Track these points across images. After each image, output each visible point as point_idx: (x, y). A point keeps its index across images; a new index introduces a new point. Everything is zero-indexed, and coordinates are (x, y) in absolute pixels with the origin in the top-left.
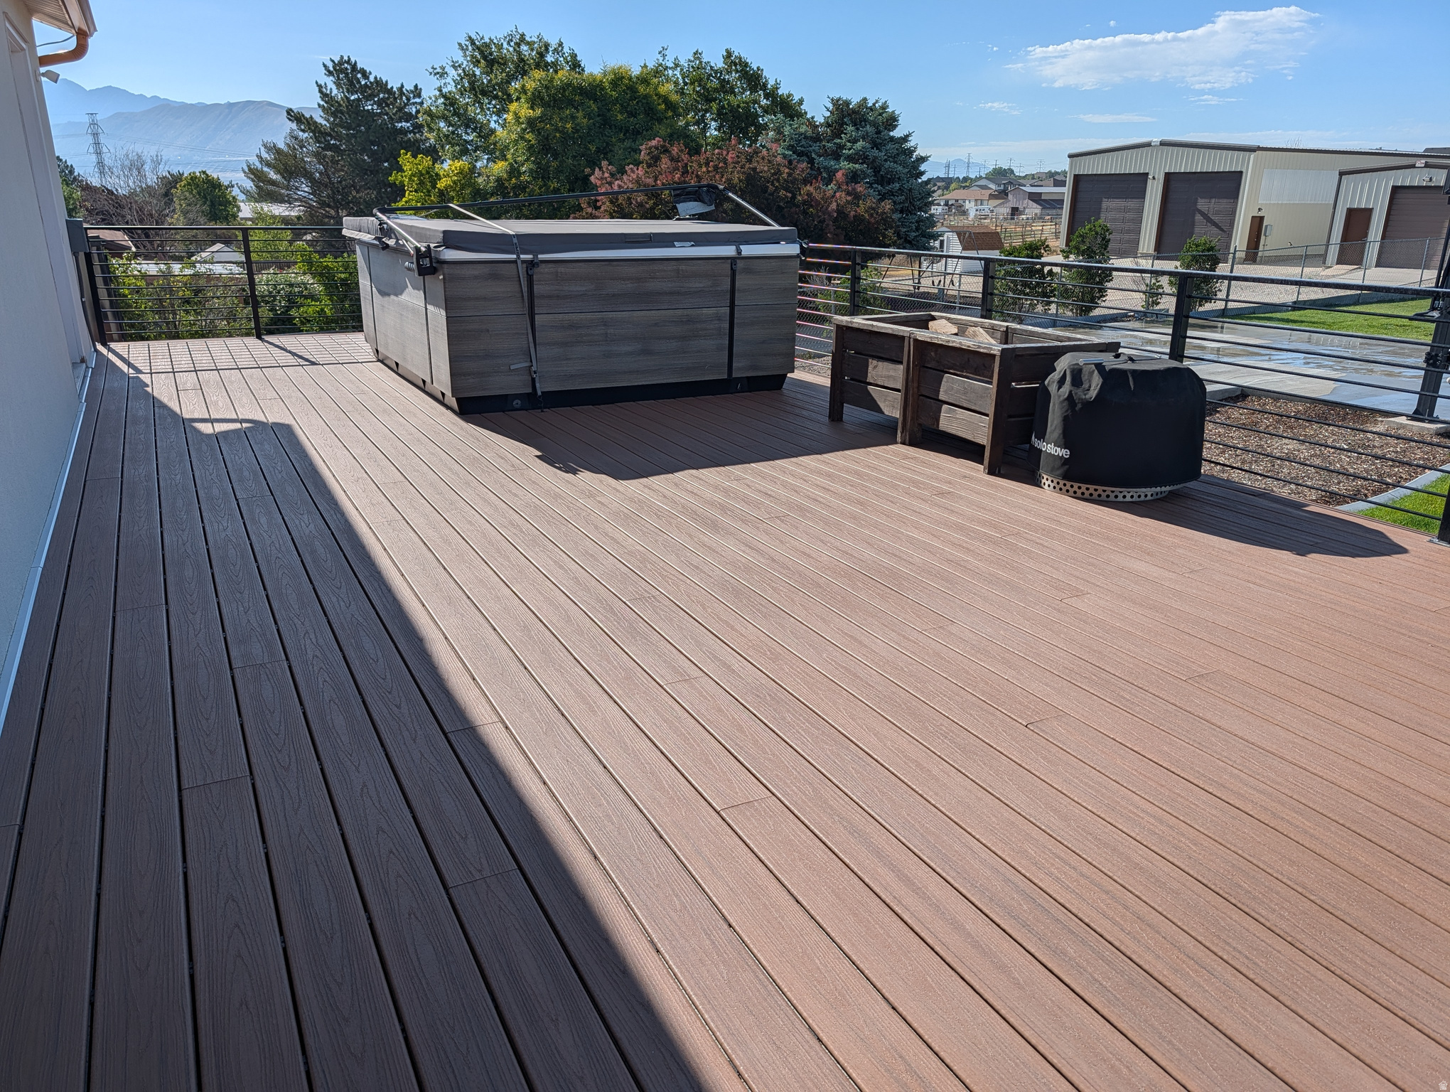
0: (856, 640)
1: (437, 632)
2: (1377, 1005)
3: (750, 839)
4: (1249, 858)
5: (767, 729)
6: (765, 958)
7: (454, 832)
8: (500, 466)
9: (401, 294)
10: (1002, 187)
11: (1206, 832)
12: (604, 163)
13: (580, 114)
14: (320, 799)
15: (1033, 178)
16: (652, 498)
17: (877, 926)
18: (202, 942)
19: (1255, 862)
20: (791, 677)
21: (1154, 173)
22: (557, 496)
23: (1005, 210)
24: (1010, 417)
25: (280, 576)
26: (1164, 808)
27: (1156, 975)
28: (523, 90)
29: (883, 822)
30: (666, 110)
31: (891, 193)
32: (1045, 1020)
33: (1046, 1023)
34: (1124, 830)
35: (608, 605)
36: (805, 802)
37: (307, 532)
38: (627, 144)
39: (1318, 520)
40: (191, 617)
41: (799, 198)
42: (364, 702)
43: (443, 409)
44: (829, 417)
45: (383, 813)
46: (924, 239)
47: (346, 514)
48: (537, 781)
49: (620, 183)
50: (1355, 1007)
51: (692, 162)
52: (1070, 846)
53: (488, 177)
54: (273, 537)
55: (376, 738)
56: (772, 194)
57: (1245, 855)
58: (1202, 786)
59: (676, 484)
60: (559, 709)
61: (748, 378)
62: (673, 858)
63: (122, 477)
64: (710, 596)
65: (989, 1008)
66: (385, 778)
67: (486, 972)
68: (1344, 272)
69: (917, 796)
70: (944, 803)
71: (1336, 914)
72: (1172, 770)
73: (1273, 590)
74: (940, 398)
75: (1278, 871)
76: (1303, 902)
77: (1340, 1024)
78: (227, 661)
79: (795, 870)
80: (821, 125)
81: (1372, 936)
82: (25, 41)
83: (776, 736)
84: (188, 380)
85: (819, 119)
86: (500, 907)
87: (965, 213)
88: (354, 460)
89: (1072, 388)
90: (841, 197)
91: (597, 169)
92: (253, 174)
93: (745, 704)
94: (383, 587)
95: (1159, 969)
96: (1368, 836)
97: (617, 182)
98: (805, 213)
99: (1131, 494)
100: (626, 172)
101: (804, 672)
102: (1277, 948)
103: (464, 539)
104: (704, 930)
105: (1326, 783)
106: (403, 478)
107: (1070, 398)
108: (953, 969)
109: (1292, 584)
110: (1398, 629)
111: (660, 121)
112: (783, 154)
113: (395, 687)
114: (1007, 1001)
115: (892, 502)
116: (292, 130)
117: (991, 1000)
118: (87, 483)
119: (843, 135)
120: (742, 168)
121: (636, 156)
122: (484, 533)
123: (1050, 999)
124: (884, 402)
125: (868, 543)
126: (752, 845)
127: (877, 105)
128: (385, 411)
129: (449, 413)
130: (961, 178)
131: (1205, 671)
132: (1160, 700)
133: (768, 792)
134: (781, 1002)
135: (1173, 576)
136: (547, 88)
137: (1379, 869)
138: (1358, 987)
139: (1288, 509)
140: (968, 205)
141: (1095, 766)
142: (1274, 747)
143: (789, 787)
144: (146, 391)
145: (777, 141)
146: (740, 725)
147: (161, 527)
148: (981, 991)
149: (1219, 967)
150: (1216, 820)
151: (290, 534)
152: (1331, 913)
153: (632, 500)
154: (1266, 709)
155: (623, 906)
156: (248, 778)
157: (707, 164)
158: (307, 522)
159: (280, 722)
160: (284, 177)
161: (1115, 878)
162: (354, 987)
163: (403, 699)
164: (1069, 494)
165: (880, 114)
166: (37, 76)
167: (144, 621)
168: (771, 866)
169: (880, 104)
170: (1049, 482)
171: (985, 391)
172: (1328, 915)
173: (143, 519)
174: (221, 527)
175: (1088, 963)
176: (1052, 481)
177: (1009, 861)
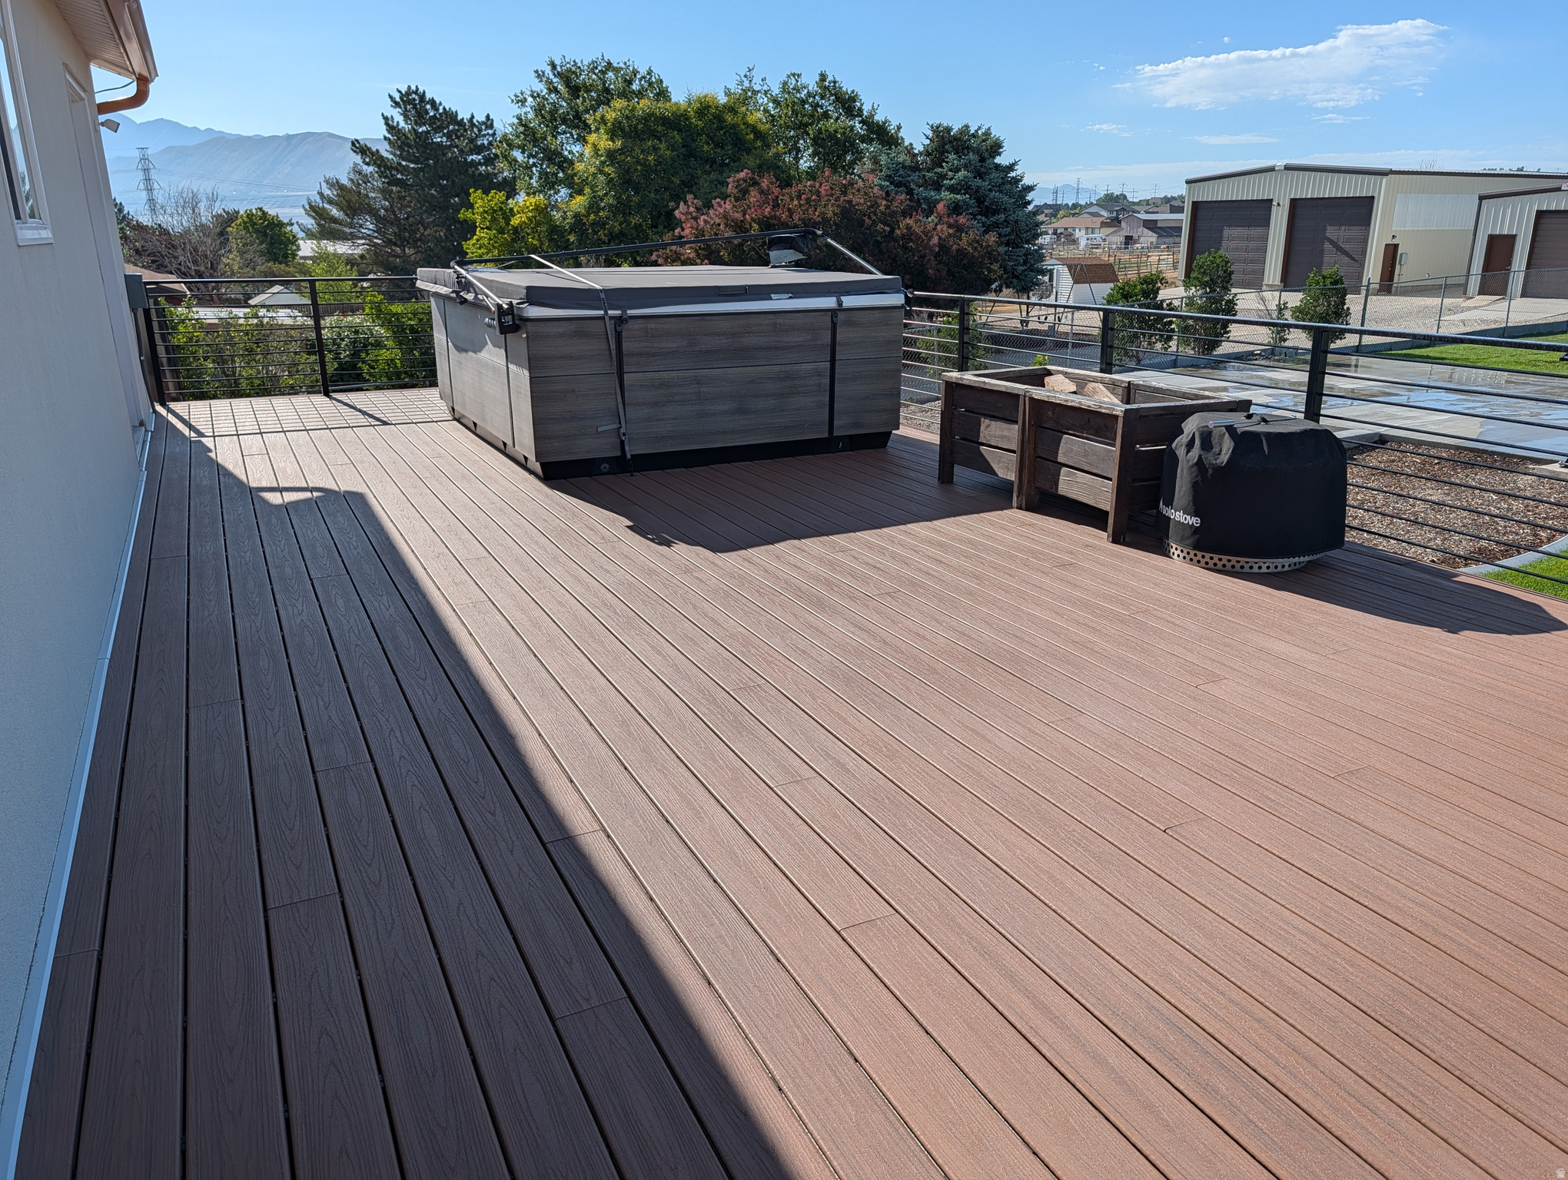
0: (978, 734)
1: (530, 728)
2: (1554, 1148)
3: (874, 962)
4: (1410, 980)
5: (887, 836)
6: (895, 1097)
7: (558, 955)
8: (590, 539)
9: (480, 351)
10: (1115, 214)
11: (1363, 952)
12: (689, 197)
13: (663, 146)
14: (414, 919)
15: (1148, 204)
16: (753, 572)
17: (1013, 1060)
18: (297, 1081)
19: (1417, 985)
20: (911, 777)
21: (1279, 199)
22: (651, 572)
23: (1119, 239)
24: (1134, 480)
25: (361, 666)
26: (1317, 924)
27: (1315, 1114)
28: (603, 119)
29: (1015, 942)
30: (755, 140)
31: (996, 225)
32: (1197, 1166)
33: (1199, 1170)
34: (1275, 949)
35: (711, 695)
36: (930, 920)
37: (387, 616)
38: (714, 176)
39: (1470, 592)
40: (268, 713)
41: (898, 232)
42: (456, 808)
43: (526, 474)
44: (939, 479)
45: (482, 935)
46: (1032, 274)
47: (428, 594)
48: (644, 897)
49: (706, 218)
50: (1530, 1151)
51: (783, 195)
52: (1217, 968)
53: (565, 212)
54: (352, 621)
55: (471, 850)
56: (869, 228)
57: (1405, 977)
58: (1357, 899)
59: (777, 557)
60: (663, 815)
61: (851, 437)
62: (792, 985)
63: (188, 555)
64: (819, 684)
65: (1138, 1153)
66: (482, 895)
67: (599, 1115)
68: (1486, 303)
69: (1051, 911)
70: (1080, 920)
71: (1506, 1043)
72: (1324, 880)
73: (1424, 673)
74: (1059, 460)
75: (1442, 996)
76: (1471, 1031)
77: (1515, 1170)
78: (309, 763)
79: (923, 997)
80: (921, 153)
81: (1546, 1068)
82: (85, 90)
83: (897, 845)
84: (253, 443)
85: (918, 148)
86: (611, 1041)
87: (1075, 242)
88: (434, 534)
89: (1202, 453)
90: (942, 230)
91: (682, 203)
92: (315, 211)
93: (862, 808)
94: (471, 678)
95: (1317, 1108)
96: (1537, 955)
97: (702, 217)
98: (905, 248)
99: (1267, 565)
100: (713, 206)
101: (924, 771)
102: (1444, 1083)
103: (554, 621)
104: (829, 1065)
105: (1490, 894)
106: (486, 553)
107: (1200, 463)
108: (1096, 1109)
109: (1445, 665)
110: (1561, 717)
111: (748, 151)
112: (880, 185)
113: (488, 792)
114: (1157, 1145)
115: (1010, 576)
116: (356, 164)
117: (1139, 1144)
118: (152, 562)
119: (944, 164)
120: (836, 201)
121: (724, 189)
122: (576, 616)
123: (1202, 1143)
124: (998, 463)
125: (987, 622)
126: (876, 970)
127: (980, 132)
128: (464, 477)
129: (532, 478)
130: (1070, 205)
131: (1354, 767)
132: (1308, 801)
133: (891, 909)
134: (914, 1147)
135: (1316, 658)
136: (627, 117)
137: (1551, 992)
138: (1533, 1127)
139: (1438, 580)
140: (1078, 234)
141: (1240, 876)
142: (1433, 853)
143: (913, 903)
144: (210, 458)
145: (873, 171)
146: (857, 832)
147: (233, 611)
148: (1128, 1134)
149: (1383, 1106)
150: (1374, 937)
151: (369, 618)
152: (1501, 1043)
153: (731, 576)
154: (1423, 809)
155: (740, 1038)
156: (337, 896)
157: (799, 197)
158: (386, 604)
159: (368, 833)
160: (347, 215)
161: (1267, 1004)
162: (460, 1132)
163: (498, 805)
164: (1200, 565)
165: (984, 141)
166: (96, 126)
167: (219, 718)
168: (898, 993)
169: (983, 130)
170: (1179, 552)
171: (1107, 454)
172: (1498, 1045)
173: (213, 603)
174: (296, 611)
175: (1242, 1101)
176: (1182, 551)
177: (1152, 985)
